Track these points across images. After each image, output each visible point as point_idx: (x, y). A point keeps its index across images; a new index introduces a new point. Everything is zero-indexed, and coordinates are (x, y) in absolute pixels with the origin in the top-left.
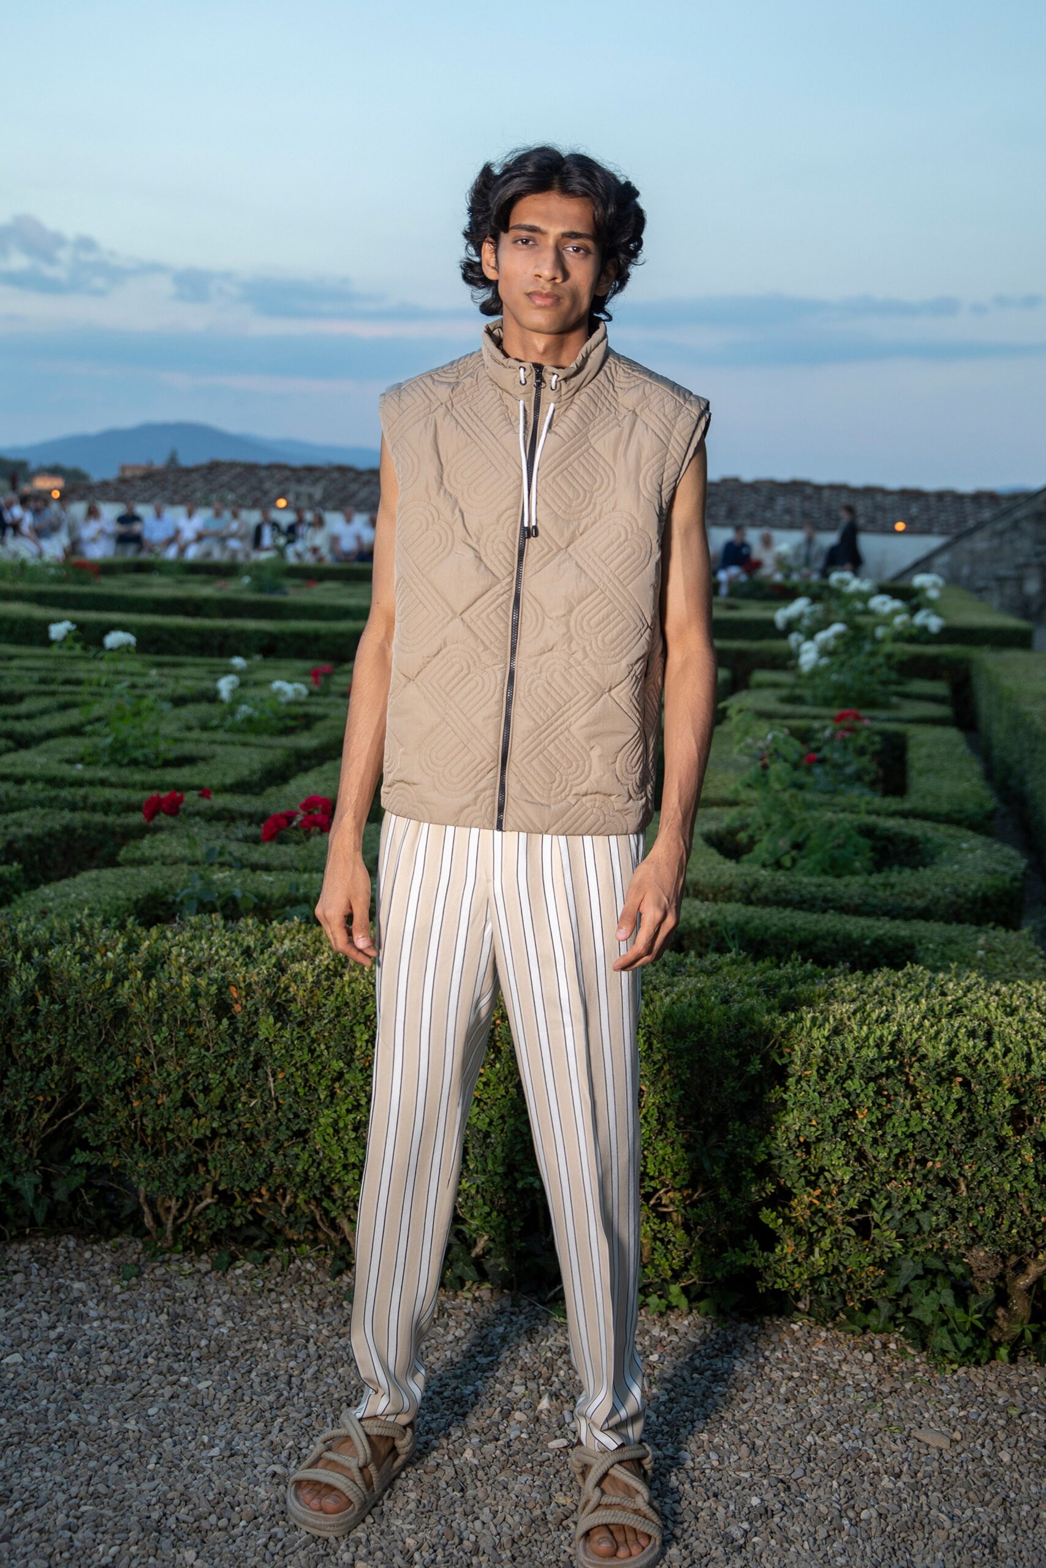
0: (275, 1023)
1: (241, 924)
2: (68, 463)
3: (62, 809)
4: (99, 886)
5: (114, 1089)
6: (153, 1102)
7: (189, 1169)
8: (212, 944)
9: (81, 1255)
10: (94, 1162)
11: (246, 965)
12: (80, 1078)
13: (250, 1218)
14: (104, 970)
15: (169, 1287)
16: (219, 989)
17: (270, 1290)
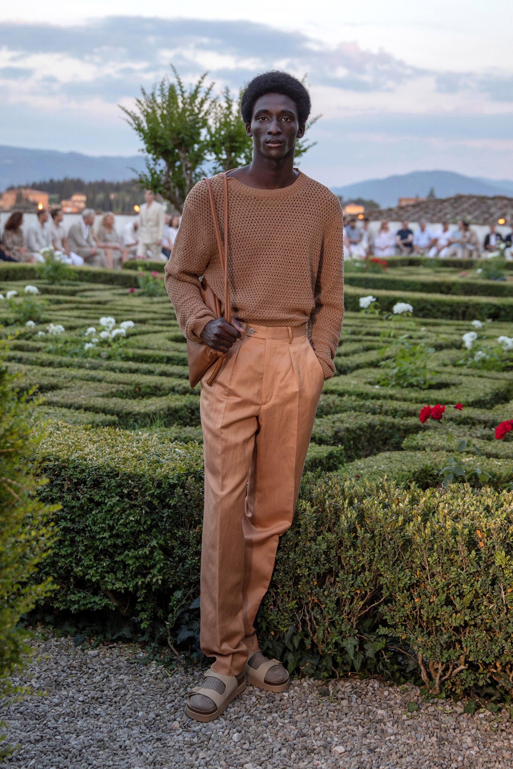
0: (506, 557)
1: (483, 490)
2: (366, 197)
3: (367, 413)
4: (391, 462)
5: (403, 590)
6: (427, 600)
7: (450, 645)
8: (464, 502)
9: (382, 693)
10: (391, 635)
11: (487, 517)
12: (382, 581)
13: (489, 682)
14: (398, 514)
15: (437, 720)
16: (470, 531)
17: (502, 731)
